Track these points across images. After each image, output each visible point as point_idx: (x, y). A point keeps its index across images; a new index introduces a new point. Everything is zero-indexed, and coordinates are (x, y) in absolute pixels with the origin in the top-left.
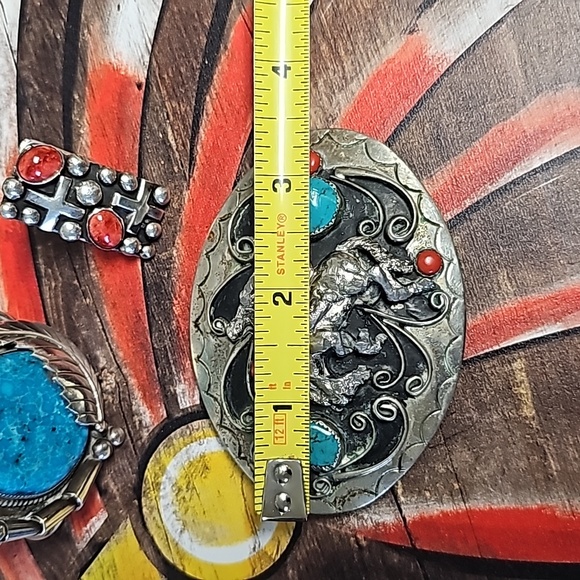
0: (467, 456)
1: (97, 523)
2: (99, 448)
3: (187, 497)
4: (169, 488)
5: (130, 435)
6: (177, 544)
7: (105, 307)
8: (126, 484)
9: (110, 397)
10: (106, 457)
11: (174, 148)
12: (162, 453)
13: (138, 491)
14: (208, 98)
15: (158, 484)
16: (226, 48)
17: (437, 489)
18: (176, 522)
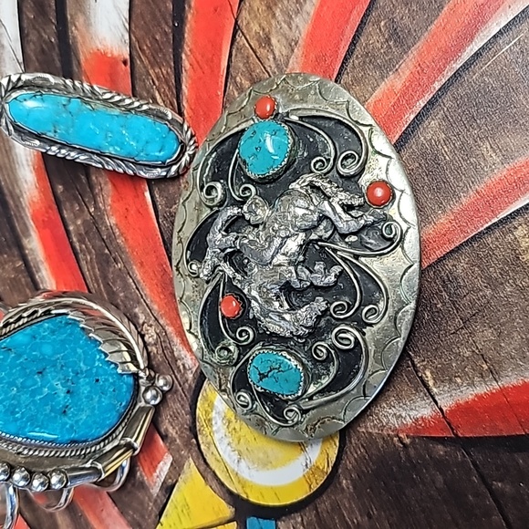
1: (164, 467)
2: (149, 395)
3: (237, 427)
4: (219, 422)
5: (177, 379)
6: (237, 474)
7: (134, 267)
8: (182, 425)
9: (154, 349)
10: (157, 402)
12: (208, 390)
13: (193, 431)
14: (184, 56)
15: (210, 420)
16: (190, 7)
17: (467, 374)
18: (232, 453)
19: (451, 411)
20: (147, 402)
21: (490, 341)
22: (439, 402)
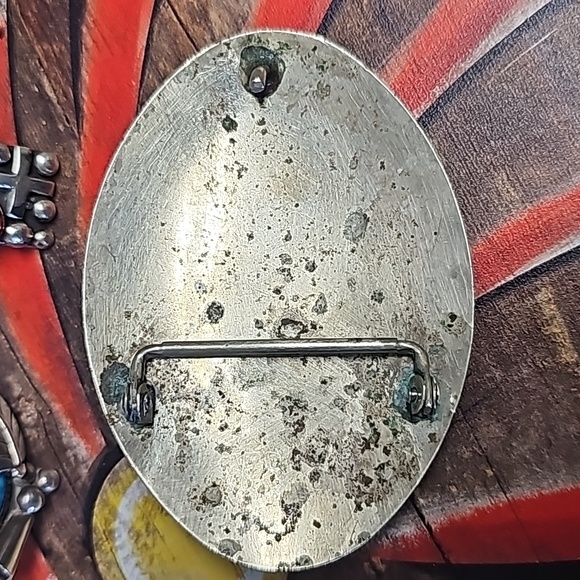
0: (496, 429)
2: (26, 499)
3: (149, 542)
4: (125, 536)
5: (66, 475)
7: (8, 319)
8: (73, 538)
9: (34, 432)
10: (37, 509)
11: (55, 101)
12: (109, 491)
13: (87, 545)
14: (84, 29)
15: (111, 532)
17: (464, 480)
18: (142, 577)
19: (442, 529)
20: (24, 509)
21: (498, 438)
22: (426, 517)
